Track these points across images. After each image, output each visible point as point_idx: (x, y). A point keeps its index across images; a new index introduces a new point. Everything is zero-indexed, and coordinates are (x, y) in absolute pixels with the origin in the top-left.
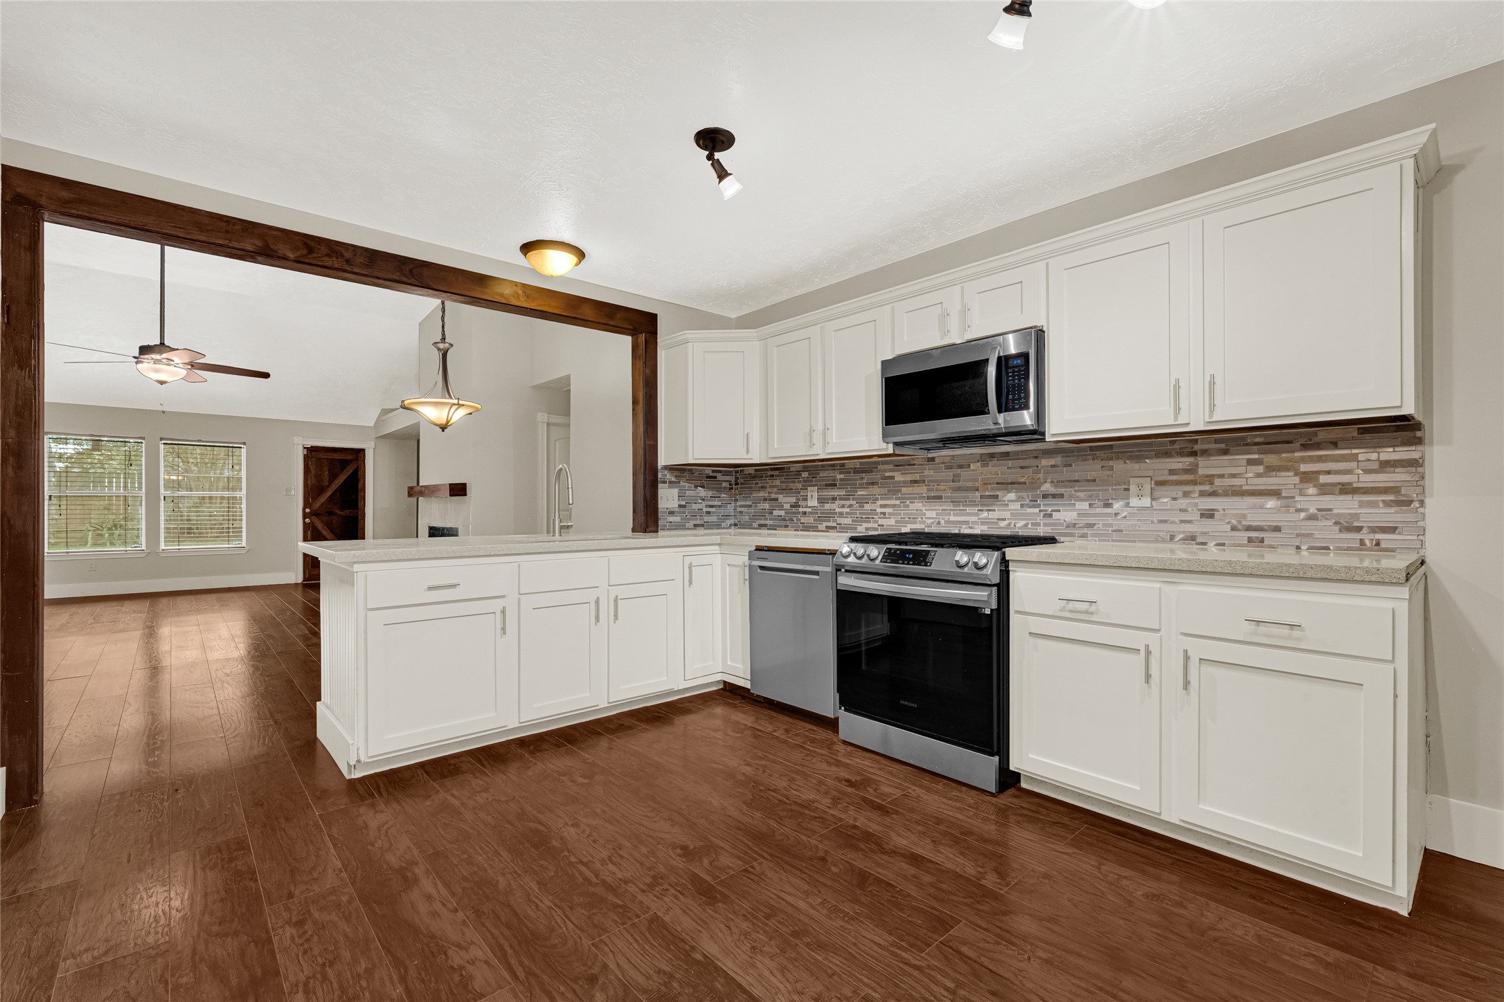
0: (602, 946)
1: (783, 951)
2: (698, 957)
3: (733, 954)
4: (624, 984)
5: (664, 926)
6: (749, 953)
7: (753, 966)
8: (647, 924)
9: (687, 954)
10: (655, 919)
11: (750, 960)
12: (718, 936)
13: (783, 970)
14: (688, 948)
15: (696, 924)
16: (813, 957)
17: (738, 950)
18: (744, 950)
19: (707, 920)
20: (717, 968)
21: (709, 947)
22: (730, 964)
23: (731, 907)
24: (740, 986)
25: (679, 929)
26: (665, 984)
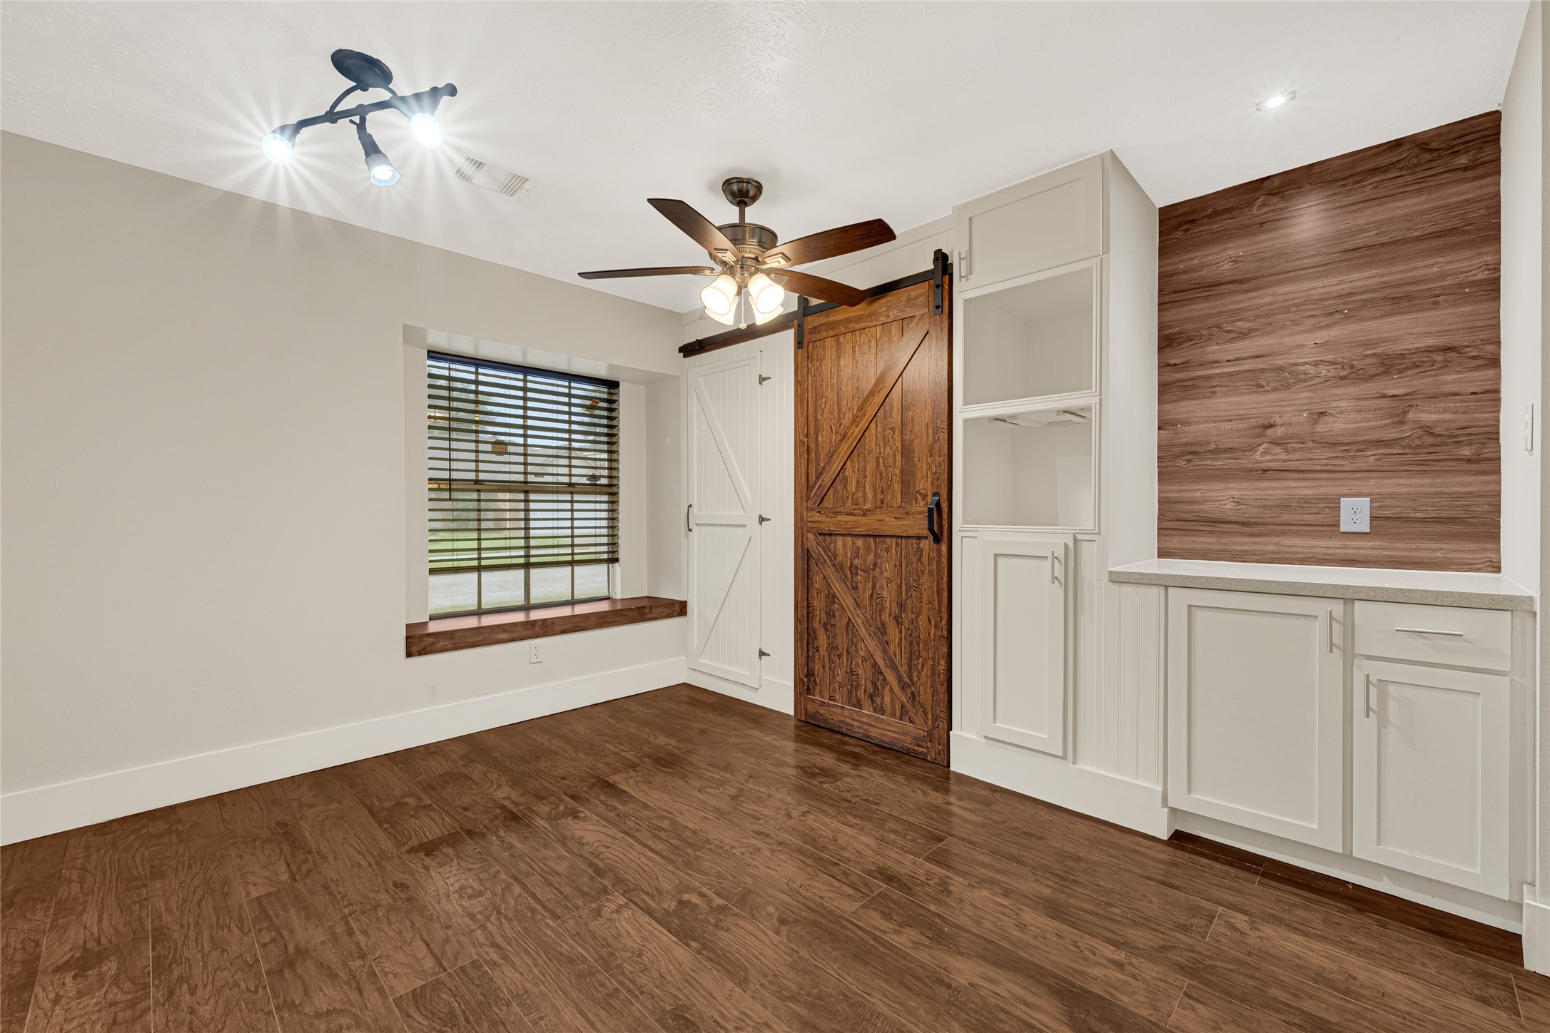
0: (788, 951)
1: (611, 954)
2: (694, 944)
3: (661, 949)
4: (754, 919)
5: (731, 975)
6: (645, 949)
7: (644, 939)
8: (750, 977)
9: (705, 946)
10: (743, 983)
11: (645, 943)
12: (674, 965)
13: (618, 937)
14: (704, 952)
15: (697, 978)
16: (585, 949)
17: (656, 952)
18: (650, 953)
19: (685, 984)
20: (676, 935)
21: (682, 954)
22: (665, 939)
23: (656, 1005)
24: (659, 922)
25: (715, 972)
26: (721, 921)
